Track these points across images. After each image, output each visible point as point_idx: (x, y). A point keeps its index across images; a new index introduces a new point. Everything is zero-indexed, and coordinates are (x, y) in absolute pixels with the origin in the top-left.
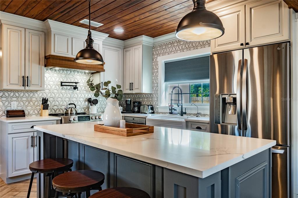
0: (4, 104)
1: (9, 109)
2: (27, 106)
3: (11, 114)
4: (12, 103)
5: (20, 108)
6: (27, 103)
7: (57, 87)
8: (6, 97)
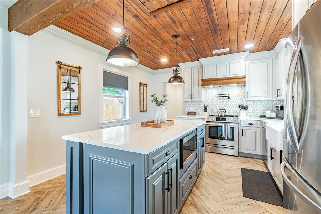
0: (187, 108)
1: (189, 111)
2: (198, 110)
3: (190, 114)
4: (191, 108)
5: (194, 111)
6: (198, 108)
7: (216, 98)
8: (188, 105)
